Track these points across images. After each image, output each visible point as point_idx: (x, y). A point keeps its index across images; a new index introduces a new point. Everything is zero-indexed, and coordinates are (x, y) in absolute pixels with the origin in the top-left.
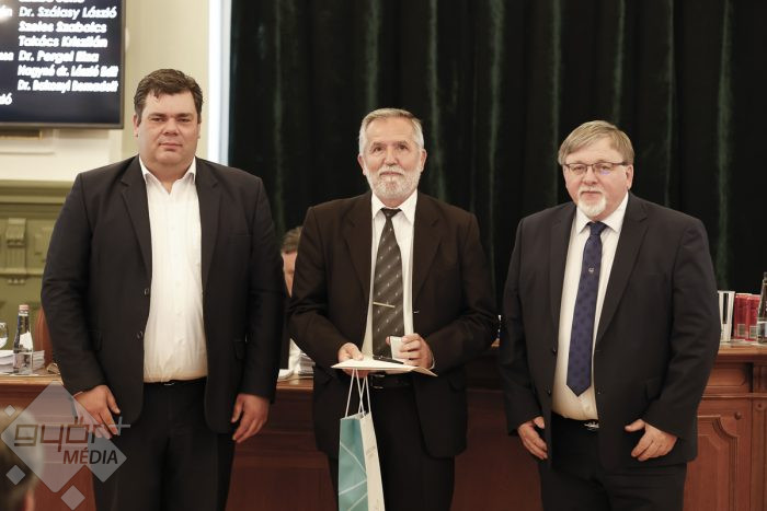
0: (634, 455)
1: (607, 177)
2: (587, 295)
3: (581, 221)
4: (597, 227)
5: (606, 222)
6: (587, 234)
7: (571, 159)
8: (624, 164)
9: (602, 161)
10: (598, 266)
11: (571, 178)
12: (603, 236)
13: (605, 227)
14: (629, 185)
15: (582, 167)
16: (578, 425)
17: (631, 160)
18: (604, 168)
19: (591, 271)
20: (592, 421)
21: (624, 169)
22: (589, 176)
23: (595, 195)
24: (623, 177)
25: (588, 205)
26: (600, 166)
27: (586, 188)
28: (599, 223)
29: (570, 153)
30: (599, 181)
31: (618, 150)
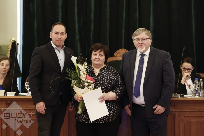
0: (154, 113)
1: (145, 42)
2: (140, 72)
3: (138, 53)
4: (143, 55)
5: (145, 53)
6: (140, 57)
7: (135, 38)
8: (149, 38)
9: (144, 38)
10: (143, 65)
11: (136, 43)
12: (144, 57)
13: (145, 55)
14: (151, 44)
15: (138, 40)
16: (140, 106)
17: (151, 38)
18: (144, 40)
19: (141, 66)
20: (143, 105)
21: (149, 40)
22: (140, 42)
23: (142, 47)
24: (149, 42)
25: (140, 49)
26: (143, 39)
27: (140, 45)
28: (143, 54)
29: (135, 36)
30: (143, 43)
31: (148, 35)
